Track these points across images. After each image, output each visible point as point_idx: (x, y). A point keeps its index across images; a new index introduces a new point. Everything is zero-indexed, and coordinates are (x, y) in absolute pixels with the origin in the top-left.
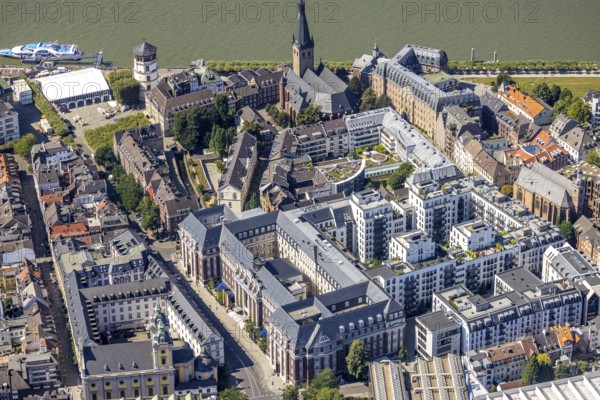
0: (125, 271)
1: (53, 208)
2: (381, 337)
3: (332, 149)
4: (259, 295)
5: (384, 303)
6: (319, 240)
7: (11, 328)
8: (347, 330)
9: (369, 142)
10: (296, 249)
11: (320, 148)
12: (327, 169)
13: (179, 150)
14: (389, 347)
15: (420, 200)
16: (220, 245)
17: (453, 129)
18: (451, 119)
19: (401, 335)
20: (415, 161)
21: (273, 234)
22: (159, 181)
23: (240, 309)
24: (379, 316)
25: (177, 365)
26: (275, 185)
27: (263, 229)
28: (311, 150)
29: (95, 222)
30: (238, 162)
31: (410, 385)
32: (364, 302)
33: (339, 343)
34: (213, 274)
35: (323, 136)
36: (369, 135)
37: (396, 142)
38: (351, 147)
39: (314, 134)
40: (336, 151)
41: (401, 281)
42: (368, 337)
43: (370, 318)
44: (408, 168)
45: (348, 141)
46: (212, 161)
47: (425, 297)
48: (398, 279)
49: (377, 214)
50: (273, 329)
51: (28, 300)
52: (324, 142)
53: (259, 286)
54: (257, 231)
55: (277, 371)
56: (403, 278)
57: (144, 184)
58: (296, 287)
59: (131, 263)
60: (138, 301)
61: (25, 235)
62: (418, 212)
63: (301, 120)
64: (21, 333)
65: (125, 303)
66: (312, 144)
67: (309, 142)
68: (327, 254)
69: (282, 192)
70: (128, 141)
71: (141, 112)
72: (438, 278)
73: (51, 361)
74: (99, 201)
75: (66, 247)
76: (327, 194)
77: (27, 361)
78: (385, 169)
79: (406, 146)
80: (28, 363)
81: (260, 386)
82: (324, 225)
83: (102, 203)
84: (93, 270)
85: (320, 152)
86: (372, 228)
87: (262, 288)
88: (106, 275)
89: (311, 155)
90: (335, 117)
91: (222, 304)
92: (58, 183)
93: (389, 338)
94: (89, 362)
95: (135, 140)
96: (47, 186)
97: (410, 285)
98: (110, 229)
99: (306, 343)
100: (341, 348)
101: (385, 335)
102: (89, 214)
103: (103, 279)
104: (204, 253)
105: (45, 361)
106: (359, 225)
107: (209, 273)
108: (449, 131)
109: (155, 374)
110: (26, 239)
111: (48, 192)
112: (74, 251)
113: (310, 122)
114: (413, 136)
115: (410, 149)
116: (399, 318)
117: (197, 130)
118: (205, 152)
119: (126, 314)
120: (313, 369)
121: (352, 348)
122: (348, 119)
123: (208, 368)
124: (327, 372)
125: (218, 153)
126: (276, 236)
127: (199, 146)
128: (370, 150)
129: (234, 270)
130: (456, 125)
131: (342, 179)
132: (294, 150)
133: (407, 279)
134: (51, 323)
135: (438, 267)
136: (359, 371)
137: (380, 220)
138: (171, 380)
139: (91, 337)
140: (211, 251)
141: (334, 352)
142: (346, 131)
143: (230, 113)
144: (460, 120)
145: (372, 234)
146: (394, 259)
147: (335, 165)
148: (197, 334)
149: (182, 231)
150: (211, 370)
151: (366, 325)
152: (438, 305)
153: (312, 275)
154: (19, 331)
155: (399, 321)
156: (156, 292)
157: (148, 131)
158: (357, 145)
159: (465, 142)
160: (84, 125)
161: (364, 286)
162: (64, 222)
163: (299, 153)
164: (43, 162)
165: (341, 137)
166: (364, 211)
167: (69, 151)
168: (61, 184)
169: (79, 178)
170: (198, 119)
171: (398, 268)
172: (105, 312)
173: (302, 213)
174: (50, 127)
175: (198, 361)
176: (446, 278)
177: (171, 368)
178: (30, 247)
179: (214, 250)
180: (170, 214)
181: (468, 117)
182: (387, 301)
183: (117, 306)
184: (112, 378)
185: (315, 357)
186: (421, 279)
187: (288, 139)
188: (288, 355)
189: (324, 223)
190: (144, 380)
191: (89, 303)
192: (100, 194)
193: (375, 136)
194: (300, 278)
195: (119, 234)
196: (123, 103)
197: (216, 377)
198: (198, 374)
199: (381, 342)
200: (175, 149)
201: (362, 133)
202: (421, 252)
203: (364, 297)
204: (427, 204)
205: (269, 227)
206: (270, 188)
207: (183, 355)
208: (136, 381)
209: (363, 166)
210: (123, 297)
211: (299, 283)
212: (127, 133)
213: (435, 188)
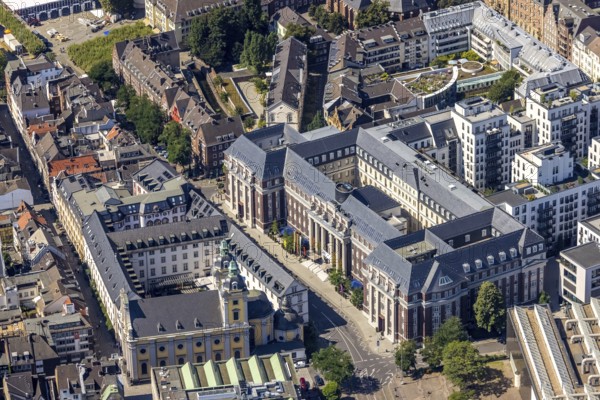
0: (161, 211)
1: (48, 139)
2: (516, 279)
3: (407, 57)
4: (348, 233)
5: (518, 234)
6: (419, 161)
7: (20, 287)
8: (473, 269)
9: (455, 48)
10: (387, 176)
11: (392, 56)
12: (407, 81)
13: (199, 68)
14: (526, 292)
15: (543, 110)
16: (284, 175)
17: (570, 24)
18: (564, 12)
19: (542, 276)
20: (522, 67)
21: (351, 159)
22: (187, 101)
23: (317, 257)
24: (513, 250)
25: (253, 321)
26: (344, 100)
27: (339, 153)
28: (380, 59)
29: (108, 155)
30: (288, 74)
31: (565, 334)
32: (489, 235)
33: (464, 285)
34: (276, 214)
35: (395, 40)
36: (456, 38)
37: (494, 45)
38: (432, 55)
39: (383, 38)
40: (412, 60)
41: (533, 209)
42: (499, 278)
43: (502, 254)
44: (514, 77)
45: (428, 46)
46: (247, 79)
47: (563, 231)
48: (529, 206)
49: (490, 128)
50: (374, 272)
51: (38, 250)
52: (397, 48)
53: (346, 221)
54: (332, 155)
55: (381, 329)
56: (536, 204)
57: (165, 106)
58: (395, 220)
59: (168, 200)
60: (185, 248)
61: (15, 173)
62: (540, 127)
63: (362, 21)
64: (32, 294)
65: (168, 250)
66: (382, 52)
67: (377, 49)
68: (433, 177)
69: (354, 108)
70: (134, 53)
71: (140, 20)
72: (580, 204)
73: (82, 323)
74: (109, 129)
75: (76, 184)
76: (415, 110)
77: (49, 324)
78: (482, 81)
79: (510, 47)
80: (52, 327)
81: (360, 349)
82: (419, 146)
83: (113, 131)
84: (119, 211)
85: (392, 63)
86: (484, 146)
87: (351, 223)
88: (137, 218)
89: (383, 65)
90: (407, 16)
91: (292, 252)
92: (47, 110)
93: (526, 281)
94: (136, 320)
95: (144, 52)
96: (34, 113)
97: (545, 214)
98: (128, 163)
99: (422, 286)
100: (466, 293)
101: (521, 276)
102: (95, 146)
103: (132, 222)
104: (264, 185)
105: (73, 324)
106: (466, 144)
107: (270, 213)
108: (564, 29)
109: (224, 334)
110: (17, 178)
111: (36, 121)
112: (88, 188)
113: (376, 23)
114: (517, 35)
115: (516, 52)
116: (538, 252)
117: (223, 39)
118: (235, 69)
119: (169, 265)
120: (431, 322)
121: (481, 293)
122: (427, 17)
123: (292, 325)
124: (453, 322)
125: (253, 68)
126: (356, 161)
127: (226, 61)
128: (457, 58)
129: (308, 205)
130: (572, 19)
131: (430, 92)
132: (359, 58)
133: (541, 205)
134: (72, 278)
135: (579, 190)
136: (492, 321)
137: (493, 136)
138: (244, 343)
139: (135, 290)
140: (273, 183)
141: (457, 299)
142: (426, 33)
143: (263, 18)
144: (578, 13)
145: (484, 155)
146: (519, 182)
147: (418, 75)
148: (272, 284)
149: (230, 161)
150: (296, 327)
151: (497, 262)
152: (585, 236)
153: (412, 208)
154: (29, 290)
155: (538, 257)
156: (209, 235)
157: (159, 40)
158: (440, 52)
159: (587, 42)
160: (63, 41)
161: (488, 214)
162: (67, 156)
163: (366, 62)
164: (24, 82)
165: (418, 42)
166: (473, 123)
167: (57, 68)
168: (52, 111)
169: (76, 101)
170: (224, 24)
171: (528, 193)
172: (141, 263)
173: (391, 129)
174: (19, 44)
175: (278, 316)
176: (589, 205)
177: (245, 325)
178: (26, 188)
179: (277, 182)
180: (207, 142)
181: (588, 8)
182: (522, 230)
183: (158, 255)
184: (168, 341)
185: (434, 304)
186: (558, 207)
187: (351, 45)
188: (397, 304)
189: (419, 143)
190: (209, 343)
191: (122, 251)
192: (107, 120)
193: (463, 39)
194: (397, 211)
195: (145, 167)
196: (113, 12)
197: (302, 338)
198: (279, 333)
199: (516, 286)
200: (192, 66)
201: (446, 36)
202: (556, 171)
203: (490, 228)
204: (553, 115)
205: (347, 150)
206: (338, 103)
207: (259, 307)
208: (199, 344)
209: (455, 75)
210: (165, 242)
211: (398, 217)
212: (131, 44)
213: (561, 94)
